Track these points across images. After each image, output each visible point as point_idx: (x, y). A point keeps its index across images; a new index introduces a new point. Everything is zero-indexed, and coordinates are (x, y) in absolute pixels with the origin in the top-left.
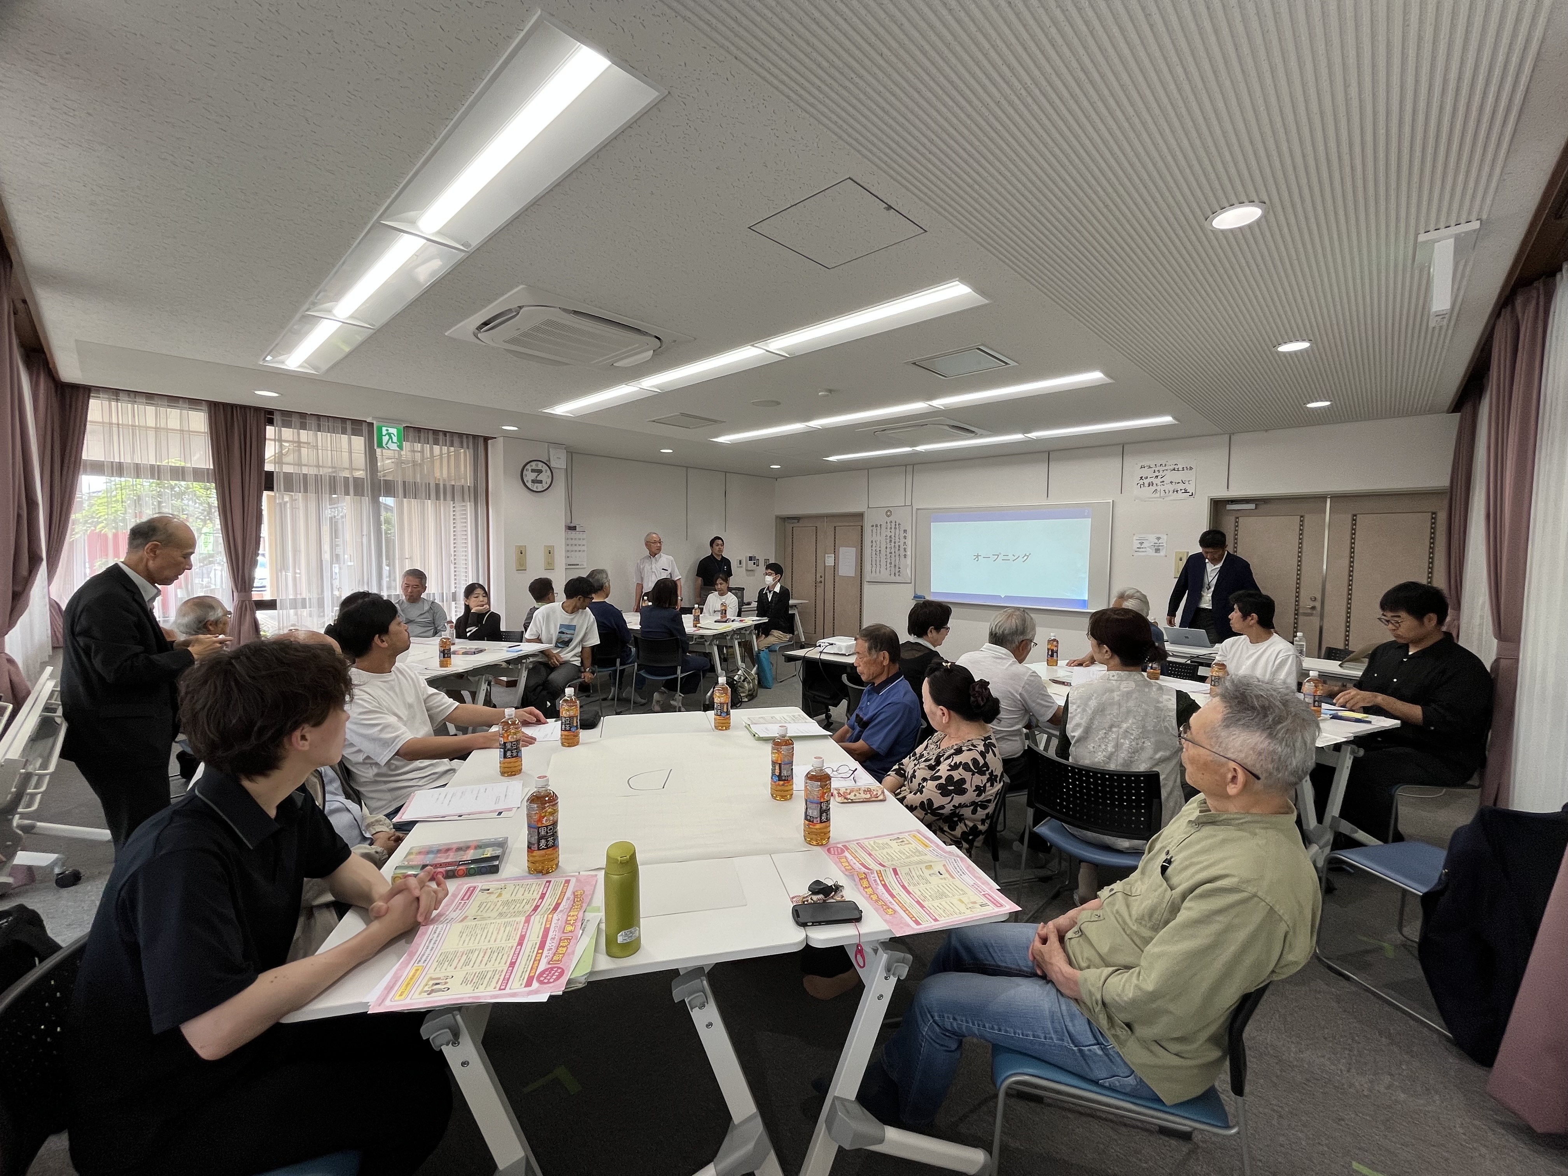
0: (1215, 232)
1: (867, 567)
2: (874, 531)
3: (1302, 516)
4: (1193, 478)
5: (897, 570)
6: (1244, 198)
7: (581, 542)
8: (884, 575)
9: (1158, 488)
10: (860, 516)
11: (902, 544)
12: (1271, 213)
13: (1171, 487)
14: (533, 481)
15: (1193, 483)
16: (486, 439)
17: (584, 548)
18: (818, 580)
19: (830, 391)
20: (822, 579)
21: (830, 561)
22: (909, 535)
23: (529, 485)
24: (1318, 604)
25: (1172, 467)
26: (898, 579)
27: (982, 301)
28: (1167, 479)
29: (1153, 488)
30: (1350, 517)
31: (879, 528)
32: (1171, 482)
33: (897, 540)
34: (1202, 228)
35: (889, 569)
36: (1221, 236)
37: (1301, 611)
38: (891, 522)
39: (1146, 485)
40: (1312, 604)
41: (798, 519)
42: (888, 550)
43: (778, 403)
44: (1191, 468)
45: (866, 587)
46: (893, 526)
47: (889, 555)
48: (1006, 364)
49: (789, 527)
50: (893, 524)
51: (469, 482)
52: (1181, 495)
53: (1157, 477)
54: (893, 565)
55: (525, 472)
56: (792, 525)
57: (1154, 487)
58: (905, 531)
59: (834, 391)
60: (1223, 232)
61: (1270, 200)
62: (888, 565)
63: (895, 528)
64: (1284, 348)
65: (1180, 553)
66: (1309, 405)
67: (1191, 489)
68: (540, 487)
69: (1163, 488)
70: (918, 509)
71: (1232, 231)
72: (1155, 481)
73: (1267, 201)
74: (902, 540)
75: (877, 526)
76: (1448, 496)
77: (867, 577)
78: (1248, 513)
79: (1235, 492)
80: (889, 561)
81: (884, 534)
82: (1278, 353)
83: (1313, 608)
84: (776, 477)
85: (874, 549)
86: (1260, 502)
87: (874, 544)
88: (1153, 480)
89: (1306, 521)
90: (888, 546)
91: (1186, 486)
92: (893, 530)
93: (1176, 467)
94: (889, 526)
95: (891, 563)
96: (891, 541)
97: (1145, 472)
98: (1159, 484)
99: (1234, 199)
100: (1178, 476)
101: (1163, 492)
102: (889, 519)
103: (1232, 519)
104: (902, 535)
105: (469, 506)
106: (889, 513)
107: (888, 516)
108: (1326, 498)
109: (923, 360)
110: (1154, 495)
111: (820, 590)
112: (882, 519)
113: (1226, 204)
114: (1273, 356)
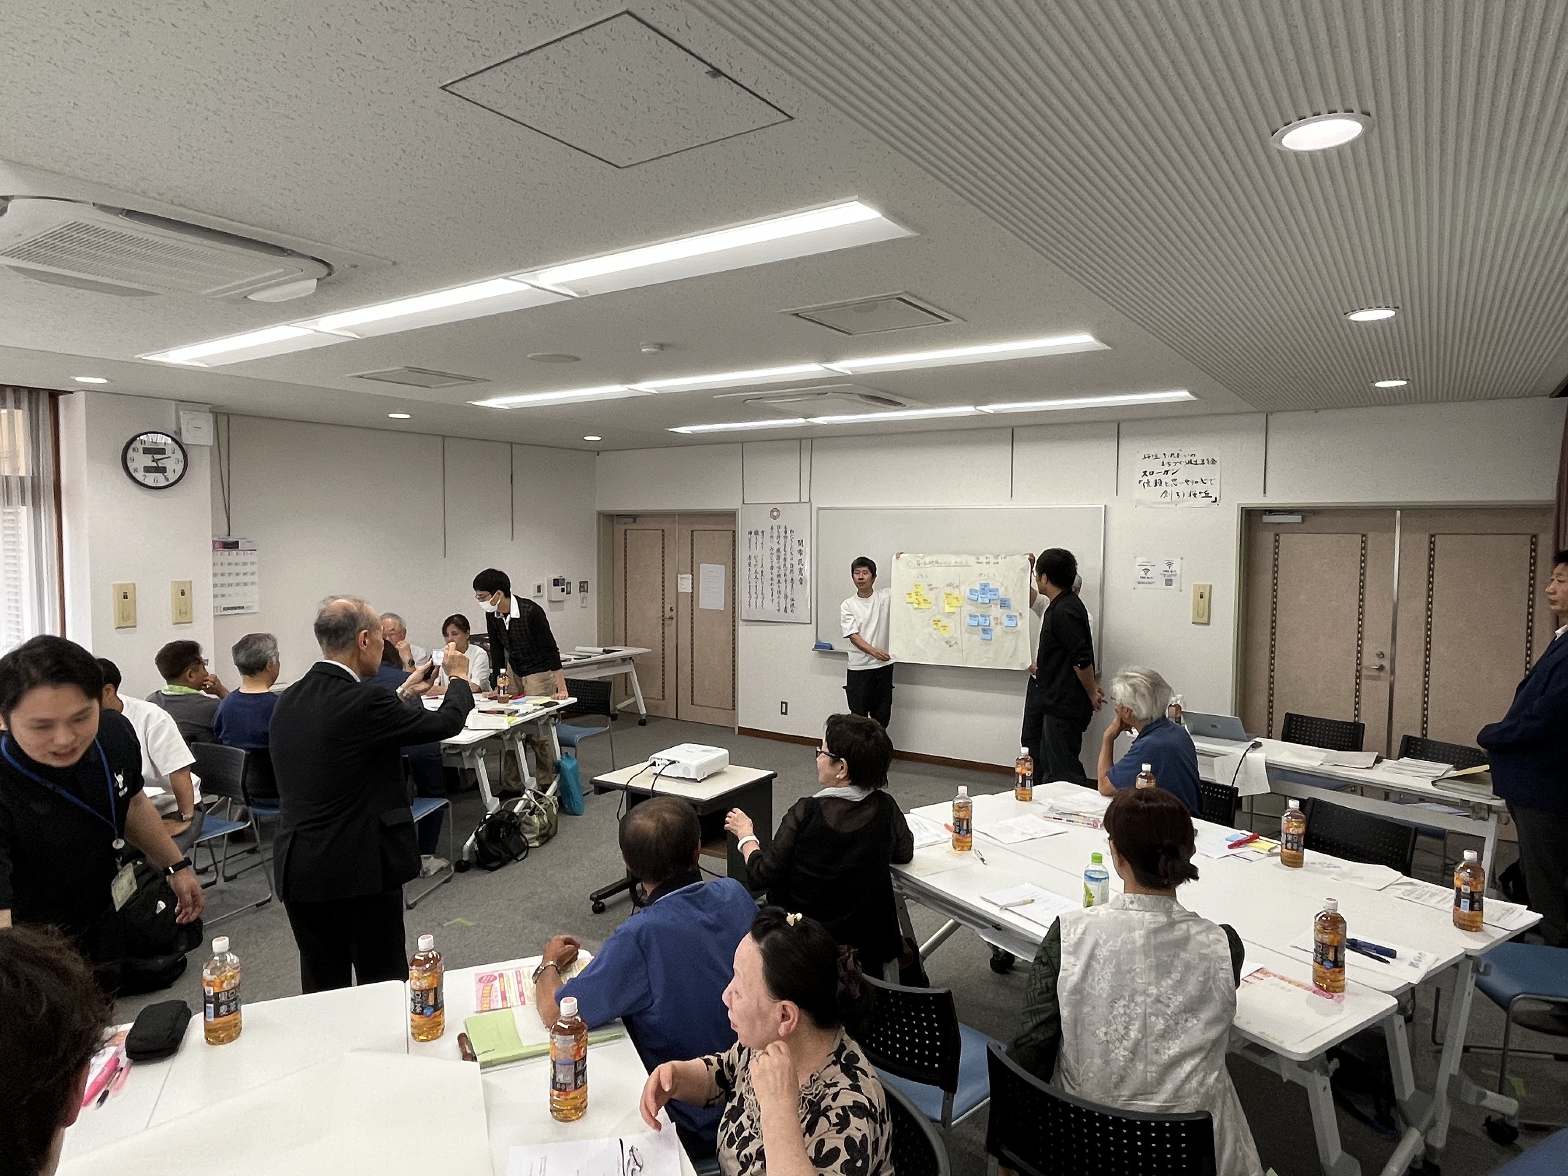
0: (1283, 154)
1: (743, 596)
2: (753, 541)
3: (1364, 535)
4: (1218, 477)
5: (789, 603)
6: (1337, 104)
7: (249, 568)
8: (770, 607)
9: (1169, 489)
10: (731, 516)
11: (795, 562)
12: (1376, 130)
13: (1187, 489)
14: (147, 470)
15: (1216, 482)
16: (54, 396)
17: (255, 578)
18: (667, 616)
19: (662, 346)
20: (674, 614)
21: (685, 585)
22: (806, 549)
23: (139, 476)
24: (1387, 664)
25: (1189, 458)
26: (791, 617)
27: (899, 231)
28: (1181, 477)
29: (1160, 489)
30: (1426, 538)
31: (760, 537)
32: (1187, 481)
33: (788, 556)
34: (1265, 147)
35: (776, 601)
36: (1293, 160)
37: (1364, 672)
38: (779, 527)
39: (1152, 483)
40: (1378, 662)
41: (634, 517)
42: (775, 571)
43: (577, 359)
44: (1214, 462)
45: (743, 630)
46: (782, 534)
47: (776, 579)
48: (946, 320)
49: (620, 529)
50: (782, 530)
51: (24, 469)
52: (1200, 501)
53: (1166, 472)
54: (782, 596)
55: (130, 454)
56: (624, 527)
57: (1164, 488)
58: (800, 543)
59: (669, 345)
60: (1297, 154)
61: (1378, 110)
62: (776, 595)
63: (786, 537)
64: (1359, 316)
65: (1199, 586)
66: (1378, 385)
67: (1214, 494)
68: (161, 480)
69: (1175, 489)
70: (819, 509)
71: (1311, 154)
72: (1165, 478)
73: (1373, 113)
74: (797, 557)
75: (756, 533)
76: (1554, 514)
77: (744, 611)
78: (1291, 529)
79: (1273, 499)
80: (776, 589)
81: (768, 545)
82: (1350, 323)
83: (1381, 668)
84: (596, 450)
85: (753, 569)
86: (1307, 513)
87: (753, 561)
88: (1162, 476)
89: (1369, 542)
90: (775, 565)
91: (1208, 487)
92: (782, 539)
93: (1194, 459)
94: (775, 535)
95: (779, 592)
96: (778, 557)
97: (1151, 465)
98: (1170, 483)
99: (1321, 106)
100: (1197, 472)
101: (1175, 496)
102: (775, 523)
103: (1271, 538)
104: (796, 548)
105: (24, 512)
106: (775, 513)
107: (775, 518)
108: (1395, 510)
109: (808, 310)
110: (1162, 499)
111: (670, 630)
112: (764, 522)
113: (1308, 112)
114: (1342, 326)
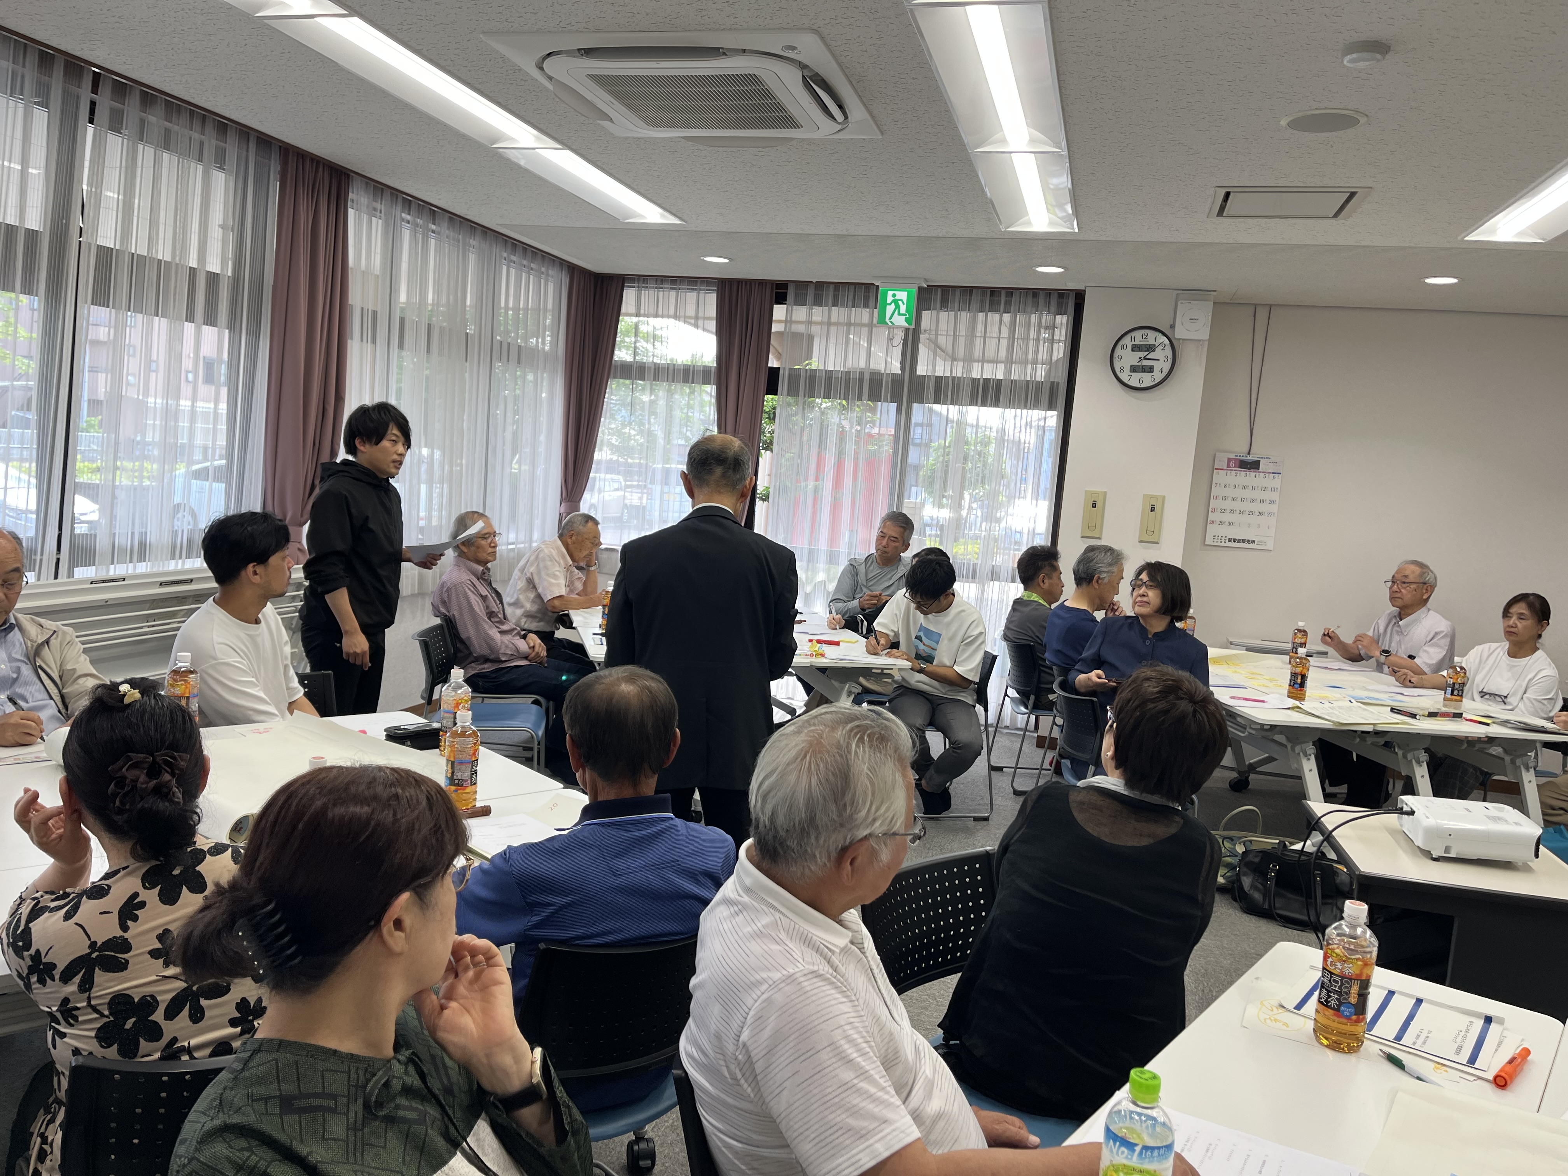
7: (1267, 495)
14: (1134, 369)
16: (1083, 296)
17: (1274, 508)
23: (1124, 377)
55: (1118, 351)
68: (1147, 380)
